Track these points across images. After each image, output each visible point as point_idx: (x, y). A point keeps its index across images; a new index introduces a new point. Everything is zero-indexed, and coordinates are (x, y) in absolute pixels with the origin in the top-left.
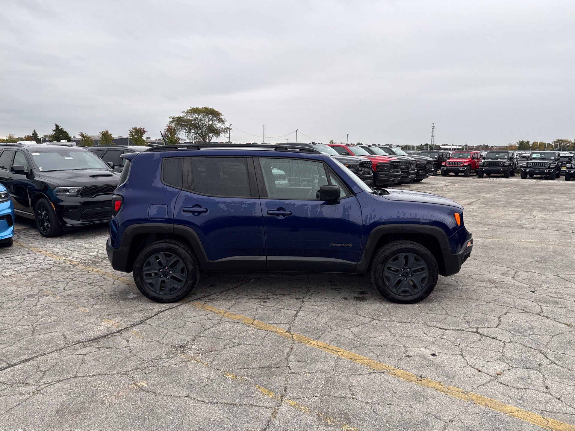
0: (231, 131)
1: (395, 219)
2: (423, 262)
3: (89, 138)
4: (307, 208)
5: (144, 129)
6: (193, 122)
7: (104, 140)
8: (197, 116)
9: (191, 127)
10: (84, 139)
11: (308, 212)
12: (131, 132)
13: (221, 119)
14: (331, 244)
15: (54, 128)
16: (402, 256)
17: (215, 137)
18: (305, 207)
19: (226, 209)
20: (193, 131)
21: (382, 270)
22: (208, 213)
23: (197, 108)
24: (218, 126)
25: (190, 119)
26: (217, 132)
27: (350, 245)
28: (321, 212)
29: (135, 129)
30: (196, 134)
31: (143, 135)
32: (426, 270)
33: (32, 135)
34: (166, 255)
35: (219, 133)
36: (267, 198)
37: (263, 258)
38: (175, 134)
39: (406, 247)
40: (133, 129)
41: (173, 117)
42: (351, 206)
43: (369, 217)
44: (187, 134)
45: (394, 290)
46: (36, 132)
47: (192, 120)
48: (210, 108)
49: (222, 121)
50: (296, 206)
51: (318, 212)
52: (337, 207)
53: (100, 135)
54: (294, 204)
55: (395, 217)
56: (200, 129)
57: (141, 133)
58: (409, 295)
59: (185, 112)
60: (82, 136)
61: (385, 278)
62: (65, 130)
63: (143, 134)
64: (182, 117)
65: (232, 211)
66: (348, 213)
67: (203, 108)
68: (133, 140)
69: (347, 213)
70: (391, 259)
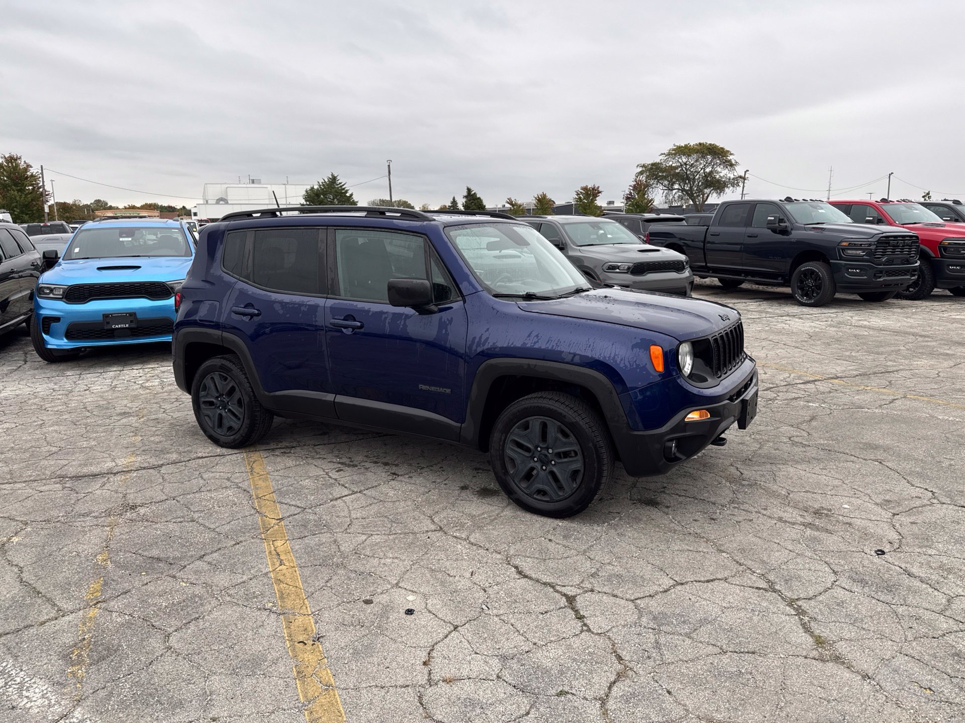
0: (746, 181)
1: (519, 348)
2: (572, 439)
3: (520, 206)
4: (386, 318)
5: (598, 187)
6: (677, 171)
7: (540, 209)
8: (684, 160)
9: (674, 180)
10: (512, 208)
11: (387, 324)
12: (578, 194)
13: (730, 161)
14: (420, 385)
15: (465, 194)
16: (535, 422)
17: (715, 195)
18: (384, 316)
19: (281, 312)
20: (676, 186)
21: (501, 443)
22: (260, 317)
23: (686, 146)
24: (722, 175)
25: (673, 165)
26: (719, 186)
27: (448, 391)
28: (405, 325)
29: (585, 189)
30: (682, 191)
31: (597, 198)
32: (580, 457)
33: (450, 205)
34: (222, 377)
35: (724, 188)
36: (337, 297)
37: (330, 397)
38: (645, 194)
39: (540, 405)
40: (583, 189)
41: (644, 165)
42: (452, 318)
43: (477, 340)
44: (666, 192)
45: (523, 485)
46: (456, 199)
47: (676, 168)
48: (709, 143)
49: (731, 165)
50: (370, 314)
51: (401, 326)
52: (430, 319)
53: (534, 202)
54: (368, 311)
55: (519, 344)
56: (689, 182)
57: (593, 195)
58: (549, 499)
59: (664, 154)
60: (511, 203)
61: (507, 459)
62: (478, 196)
63: (597, 196)
64: (659, 163)
65: (288, 315)
66: (446, 331)
67: (697, 145)
68: (580, 208)
69: (444, 332)
70: (516, 425)
